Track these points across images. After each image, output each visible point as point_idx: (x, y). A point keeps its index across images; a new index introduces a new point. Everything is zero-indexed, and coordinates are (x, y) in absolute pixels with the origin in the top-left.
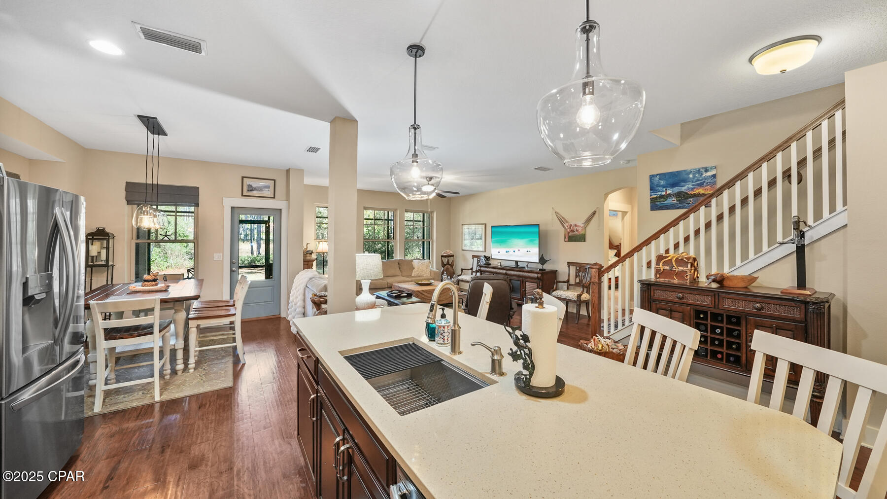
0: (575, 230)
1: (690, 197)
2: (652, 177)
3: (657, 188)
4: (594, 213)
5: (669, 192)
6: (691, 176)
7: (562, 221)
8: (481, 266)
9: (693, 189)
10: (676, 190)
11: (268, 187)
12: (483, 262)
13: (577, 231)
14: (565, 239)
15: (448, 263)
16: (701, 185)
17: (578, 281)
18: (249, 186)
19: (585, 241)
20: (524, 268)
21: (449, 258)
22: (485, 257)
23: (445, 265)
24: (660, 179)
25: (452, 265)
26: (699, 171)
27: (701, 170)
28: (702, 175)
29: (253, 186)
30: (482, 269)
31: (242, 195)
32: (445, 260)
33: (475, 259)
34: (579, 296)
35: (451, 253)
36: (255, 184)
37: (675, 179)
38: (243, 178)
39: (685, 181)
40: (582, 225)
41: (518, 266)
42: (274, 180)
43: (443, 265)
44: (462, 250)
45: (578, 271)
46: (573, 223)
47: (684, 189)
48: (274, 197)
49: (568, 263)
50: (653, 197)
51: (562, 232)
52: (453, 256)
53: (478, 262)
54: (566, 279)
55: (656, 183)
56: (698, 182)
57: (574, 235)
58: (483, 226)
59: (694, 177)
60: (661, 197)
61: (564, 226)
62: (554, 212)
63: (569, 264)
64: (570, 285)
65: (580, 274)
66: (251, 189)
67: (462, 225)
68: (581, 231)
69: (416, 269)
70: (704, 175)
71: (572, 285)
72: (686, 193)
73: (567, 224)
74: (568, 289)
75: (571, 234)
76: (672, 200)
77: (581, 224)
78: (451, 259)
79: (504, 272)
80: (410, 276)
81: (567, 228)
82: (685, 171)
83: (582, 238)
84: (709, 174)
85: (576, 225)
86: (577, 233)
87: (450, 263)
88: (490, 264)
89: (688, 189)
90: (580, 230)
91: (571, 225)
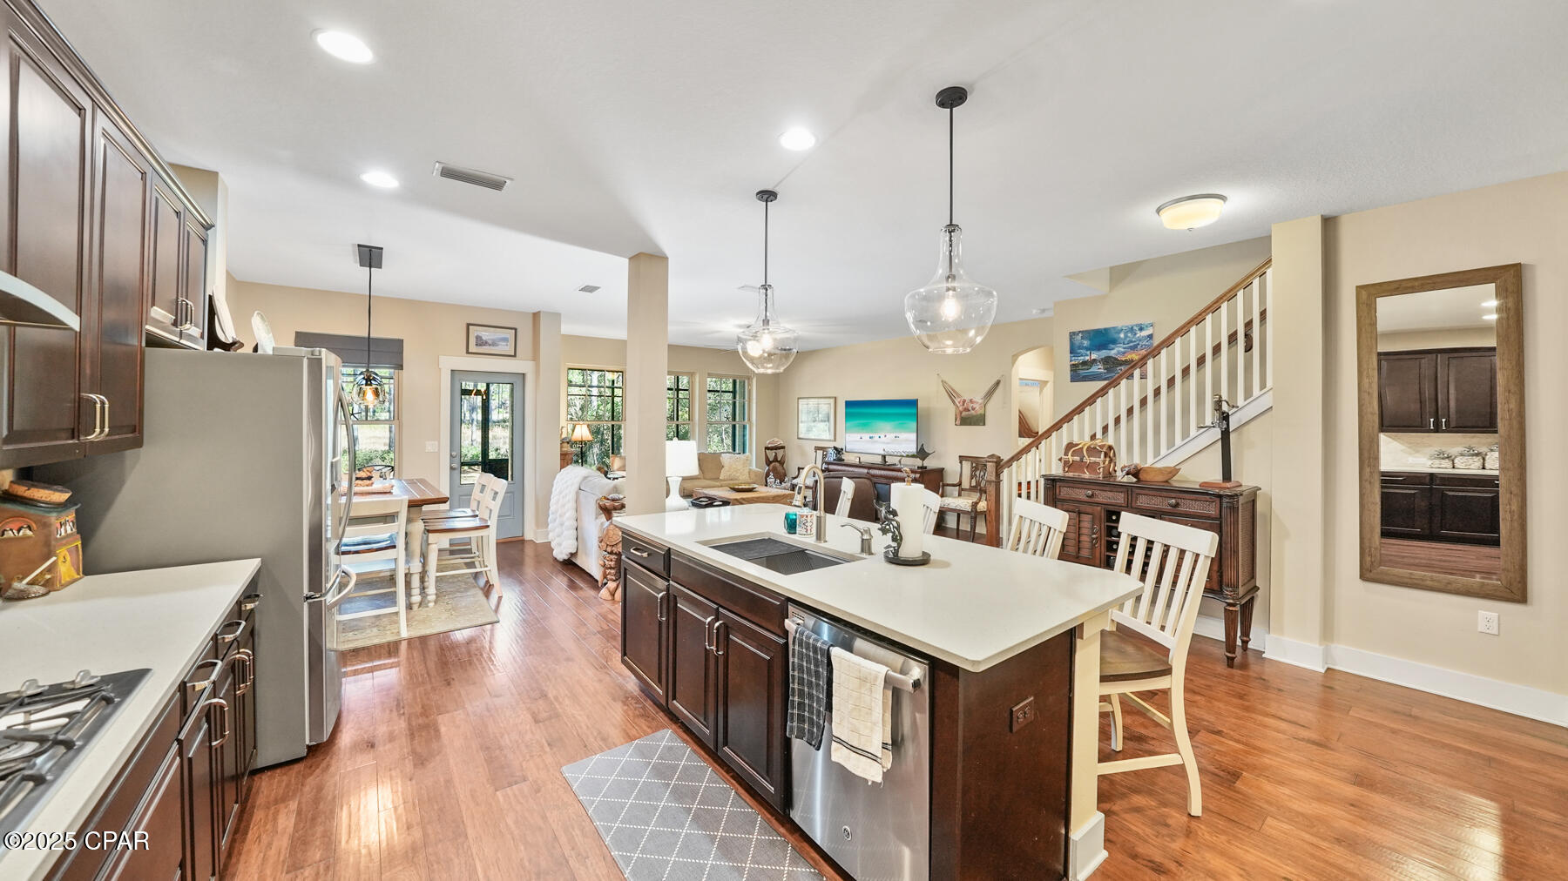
0: (970, 408)
1: (1121, 365)
2: (1072, 335)
3: (1079, 351)
4: (998, 383)
5: (1094, 356)
6: (1122, 335)
7: (952, 395)
8: (828, 463)
9: (1124, 353)
10: (1104, 353)
11: (505, 340)
12: (832, 457)
13: (973, 409)
14: (956, 420)
15: (776, 460)
16: (1134, 348)
17: (974, 484)
18: (478, 338)
19: (984, 424)
20: (895, 465)
21: (776, 451)
22: (835, 448)
23: (771, 462)
24: (1082, 338)
25: (782, 463)
26: (1132, 329)
27: (1135, 328)
28: (1136, 334)
29: (484, 338)
30: (831, 467)
31: (468, 352)
32: (771, 454)
33: (820, 453)
34: (975, 505)
35: (780, 442)
36: (486, 334)
37: (1102, 339)
38: (468, 325)
39: (1114, 342)
40: (980, 401)
41: (886, 462)
42: (516, 329)
43: (768, 462)
44: (798, 438)
45: (974, 470)
46: (967, 398)
47: (1113, 353)
48: (515, 356)
49: (960, 457)
50: (1073, 362)
51: (951, 412)
52: (783, 448)
53: (824, 456)
54: (957, 481)
55: (1077, 343)
56: (1131, 344)
57: (969, 415)
58: (832, 401)
59: (1126, 336)
60: (1085, 363)
61: (954, 402)
63: (962, 458)
64: (963, 489)
65: (978, 473)
66: (480, 342)
67: (798, 399)
68: (979, 410)
69: (726, 468)
70: (1138, 335)
71: (966, 490)
72: (1116, 359)
73: (959, 400)
74: (960, 495)
75: (964, 414)
76: (1098, 368)
77: (979, 399)
78: (780, 453)
79: (866, 471)
80: (717, 479)
81: (958, 405)
82: (1113, 328)
83: (979, 420)
84: (1145, 333)
85: (971, 401)
86: (973, 412)
87: (779, 459)
88: (843, 460)
89: (1119, 353)
90: (977, 407)
91: (965, 402)
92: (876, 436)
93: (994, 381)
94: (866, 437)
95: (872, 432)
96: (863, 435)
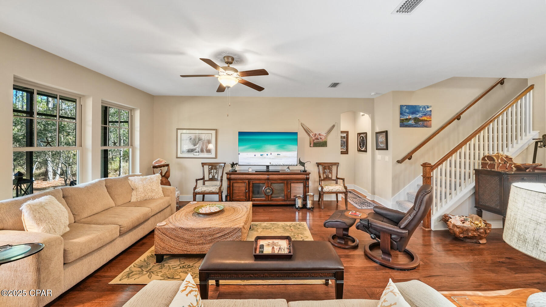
0: (319, 138)
1: (420, 121)
2: (401, 107)
3: (405, 114)
4: (334, 126)
5: (410, 117)
6: (421, 109)
7: (307, 131)
9: (422, 116)
10: (414, 116)
13: (321, 139)
14: (310, 145)
16: (425, 115)
17: (325, 176)
19: (326, 146)
24: (406, 108)
26: (424, 107)
27: (426, 107)
28: (426, 109)
35: (164, 162)
37: (414, 109)
39: (418, 111)
40: (325, 135)
46: (317, 133)
47: (418, 116)
50: (402, 119)
51: (307, 140)
55: (404, 110)
56: (424, 113)
57: (318, 142)
59: (423, 110)
60: (406, 119)
61: (309, 135)
62: (300, 123)
63: (318, 164)
70: (427, 110)
72: (419, 119)
73: (312, 134)
75: (315, 141)
76: (412, 122)
77: (323, 133)
81: (312, 136)
82: (418, 106)
83: (324, 144)
84: (429, 109)
85: (320, 134)
86: (320, 140)
87: (163, 175)
88: (236, 171)
89: (420, 116)
90: (323, 138)
91: (315, 135)
92: (265, 154)
93: (332, 125)
94: (258, 154)
95: (262, 151)
96: (256, 154)
